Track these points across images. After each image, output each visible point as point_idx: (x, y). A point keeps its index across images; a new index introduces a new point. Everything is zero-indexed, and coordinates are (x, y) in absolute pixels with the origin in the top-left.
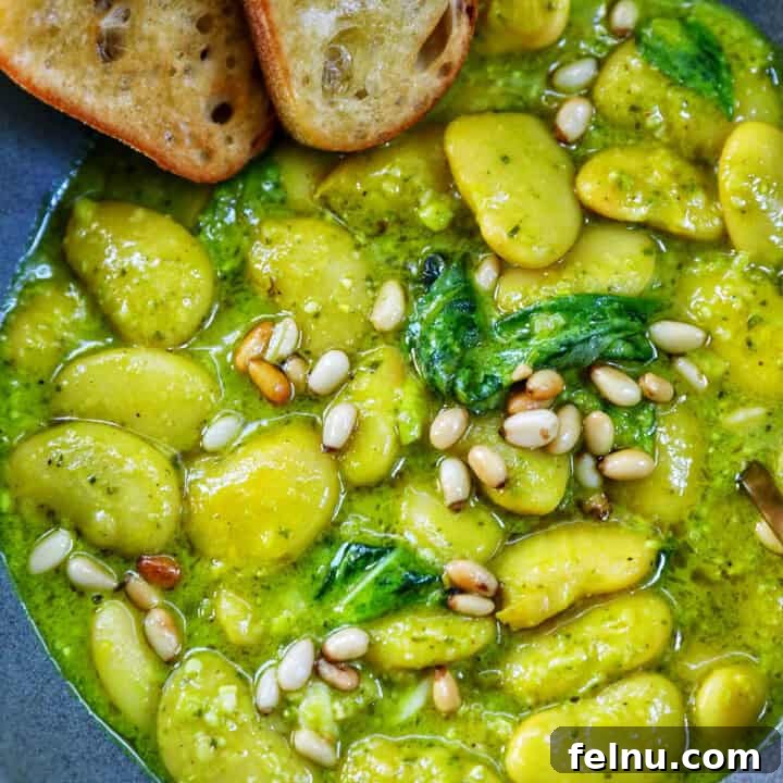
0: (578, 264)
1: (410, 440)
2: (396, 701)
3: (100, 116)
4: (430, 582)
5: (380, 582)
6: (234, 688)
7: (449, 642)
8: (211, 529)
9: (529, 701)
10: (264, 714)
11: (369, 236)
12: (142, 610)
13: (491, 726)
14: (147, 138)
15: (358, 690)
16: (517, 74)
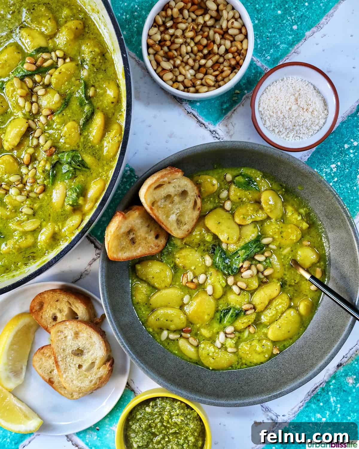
0: (242, 237)
1: (224, 286)
2: (243, 334)
3: (137, 255)
4: (241, 312)
5: (232, 316)
6: (212, 346)
7: (249, 321)
8: (195, 319)
9: (268, 324)
10: (220, 349)
11: (197, 247)
13: (263, 331)
14: (147, 252)
15: (235, 336)
16: (211, 199)
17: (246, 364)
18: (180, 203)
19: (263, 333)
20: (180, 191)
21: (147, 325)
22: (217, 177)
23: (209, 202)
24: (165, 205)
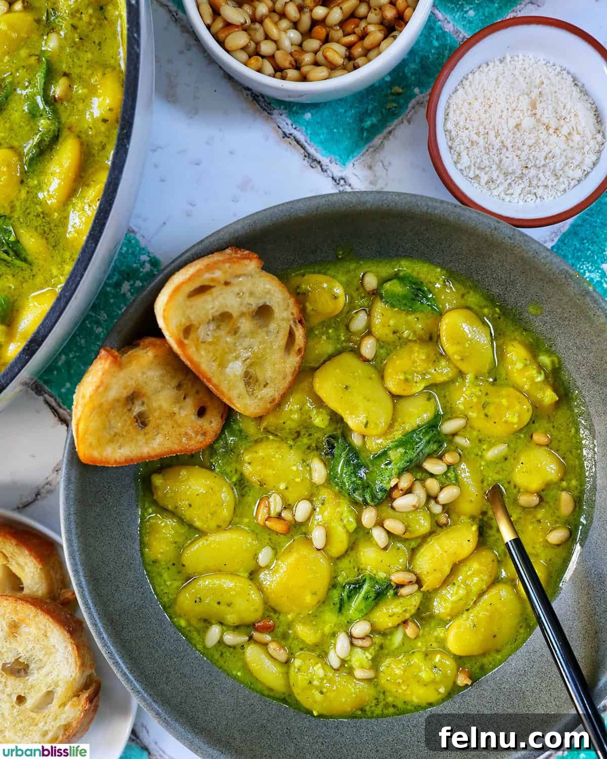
0: (399, 420)
1: (353, 529)
2: (391, 640)
3: (152, 453)
4: (387, 588)
5: (366, 598)
6: (319, 665)
7: (405, 611)
8: (281, 602)
9: (449, 618)
10: (337, 670)
11: (294, 440)
12: (265, 645)
13: (435, 634)
14: (176, 447)
15: (373, 644)
16: (330, 331)
17: (394, 706)
18: (253, 334)
19: (436, 638)
20: (254, 307)
21: (175, 613)
22: (344, 279)
23: (324, 337)
24: (218, 338)
